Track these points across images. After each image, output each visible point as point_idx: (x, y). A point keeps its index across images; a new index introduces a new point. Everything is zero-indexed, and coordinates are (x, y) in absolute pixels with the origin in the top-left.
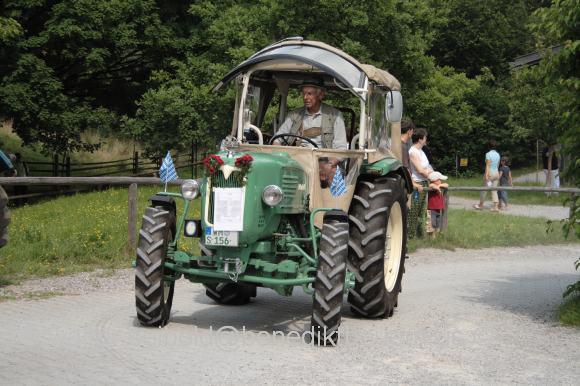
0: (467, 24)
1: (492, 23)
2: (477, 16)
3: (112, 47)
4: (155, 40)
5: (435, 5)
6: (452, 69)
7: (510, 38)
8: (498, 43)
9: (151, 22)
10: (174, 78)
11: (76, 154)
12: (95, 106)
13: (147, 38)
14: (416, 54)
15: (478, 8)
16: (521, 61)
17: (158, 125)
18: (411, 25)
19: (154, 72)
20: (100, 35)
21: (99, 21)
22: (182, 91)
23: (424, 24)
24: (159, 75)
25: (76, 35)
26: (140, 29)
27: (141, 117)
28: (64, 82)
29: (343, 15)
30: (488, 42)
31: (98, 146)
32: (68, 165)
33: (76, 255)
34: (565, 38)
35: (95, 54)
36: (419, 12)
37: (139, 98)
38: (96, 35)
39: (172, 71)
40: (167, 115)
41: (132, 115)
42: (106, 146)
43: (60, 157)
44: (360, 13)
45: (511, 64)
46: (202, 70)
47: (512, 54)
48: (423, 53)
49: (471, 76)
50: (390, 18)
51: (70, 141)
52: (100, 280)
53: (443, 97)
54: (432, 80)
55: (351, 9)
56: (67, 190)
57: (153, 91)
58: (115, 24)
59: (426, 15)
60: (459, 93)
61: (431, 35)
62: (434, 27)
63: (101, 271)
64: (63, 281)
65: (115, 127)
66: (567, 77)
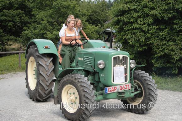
0: (95, 14)
1: (100, 14)
2: (97, 13)
3: (14, 22)
4: (24, 20)
5: (87, 10)
6: (92, 25)
7: (104, 17)
8: (102, 19)
9: (23, 16)
10: (29, 28)
11: (7, 47)
12: (11, 35)
13: (22, 20)
14: (83, 21)
15: (97, 11)
16: (107, 22)
17: (25, 39)
18: (82, 15)
19: (24, 27)
20: (11, 19)
21: (11, 16)
22: (31, 31)
23: (85, 15)
24: (25, 28)
25: (6, 20)
26: (20, 18)
27: (22, 38)
28: (3, 30)
29: (67, 13)
30: (100, 18)
31: (12, 44)
32: (5, 49)
33: (7, 69)
34: (114, 17)
35: (10, 24)
36: (84, 12)
37: (21, 33)
38: (10, 19)
39: (28, 27)
40: (27, 37)
41: (19, 37)
42: (14, 45)
43: (3, 47)
44: (70, 13)
45: (105, 23)
46: (35, 26)
47: (105, 21)
48: (85, 21)
49: (96, 26)
50: (77, 14)
51: (5, 44)
52: (13, 75)
53: (90, 31)
54: (87, 27)
55: (68, 12)
56: (5, 55)
57: (24, 32)
58: (15, 17)
59: (85, 13)
60: (93, 30)
61: (86, 17)
62: (87, 15)
63: (13, 73)
64: (4, 75)
65: (16, 40)
66: (115, 26)
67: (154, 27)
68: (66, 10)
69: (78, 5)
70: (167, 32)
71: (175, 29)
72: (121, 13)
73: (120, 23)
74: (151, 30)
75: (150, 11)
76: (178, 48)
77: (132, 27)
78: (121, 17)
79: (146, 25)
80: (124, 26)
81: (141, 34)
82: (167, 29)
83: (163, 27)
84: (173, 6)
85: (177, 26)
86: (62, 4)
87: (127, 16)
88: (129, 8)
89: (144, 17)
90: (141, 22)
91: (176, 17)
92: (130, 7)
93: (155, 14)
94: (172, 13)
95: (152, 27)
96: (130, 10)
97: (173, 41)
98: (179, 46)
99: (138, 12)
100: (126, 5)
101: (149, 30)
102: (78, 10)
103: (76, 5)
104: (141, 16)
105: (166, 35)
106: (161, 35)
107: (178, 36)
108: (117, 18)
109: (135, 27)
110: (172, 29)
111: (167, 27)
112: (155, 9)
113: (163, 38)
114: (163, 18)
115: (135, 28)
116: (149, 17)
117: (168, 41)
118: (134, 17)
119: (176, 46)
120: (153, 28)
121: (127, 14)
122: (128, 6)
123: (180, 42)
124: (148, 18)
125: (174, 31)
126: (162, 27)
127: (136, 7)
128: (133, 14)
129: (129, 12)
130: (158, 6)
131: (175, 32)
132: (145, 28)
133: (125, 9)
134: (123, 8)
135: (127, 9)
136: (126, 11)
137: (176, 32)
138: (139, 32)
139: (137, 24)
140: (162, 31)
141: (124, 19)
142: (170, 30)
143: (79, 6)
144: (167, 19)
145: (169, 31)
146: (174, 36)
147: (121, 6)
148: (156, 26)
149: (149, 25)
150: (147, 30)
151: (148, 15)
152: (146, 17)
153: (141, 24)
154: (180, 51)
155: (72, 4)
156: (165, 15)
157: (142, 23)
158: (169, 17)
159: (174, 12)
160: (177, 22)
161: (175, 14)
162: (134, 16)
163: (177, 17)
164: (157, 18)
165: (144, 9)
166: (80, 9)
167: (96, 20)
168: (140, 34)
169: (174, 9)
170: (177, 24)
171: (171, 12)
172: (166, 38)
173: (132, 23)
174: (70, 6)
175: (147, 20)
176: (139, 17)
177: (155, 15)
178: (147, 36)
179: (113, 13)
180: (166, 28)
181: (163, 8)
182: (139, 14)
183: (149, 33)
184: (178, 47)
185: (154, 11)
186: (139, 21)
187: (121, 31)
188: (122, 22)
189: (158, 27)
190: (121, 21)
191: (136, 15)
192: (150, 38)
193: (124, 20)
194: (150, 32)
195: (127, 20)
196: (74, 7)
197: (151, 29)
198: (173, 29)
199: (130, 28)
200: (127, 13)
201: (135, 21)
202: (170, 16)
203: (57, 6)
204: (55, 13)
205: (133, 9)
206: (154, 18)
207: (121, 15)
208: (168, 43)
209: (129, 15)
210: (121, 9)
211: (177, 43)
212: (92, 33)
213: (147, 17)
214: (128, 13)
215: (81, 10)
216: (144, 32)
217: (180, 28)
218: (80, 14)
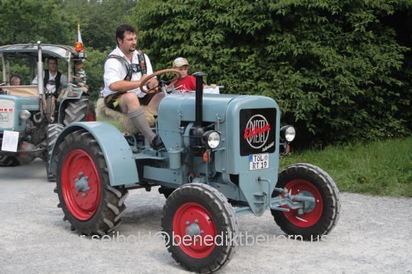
67: (225, 50)
68: (31, 16)
69: (60, 5)
70: (254, 60)
71: (270, 54)
72: (155, 22)
73: (152, 42)
74: (219, 58)
75: (217, 17)
76: (277, 95)
77: (180, 51)
78: (153, 29)
79: (209, 47)
80: (162, 49)
81: (199, 67)
82: (253, 55)
83: (246, 51)
84: (265, 4)
85: (274, 48)
86: (23, 3)
87: (168, 27)
88: (170, 10)
89: (203, 30)
90: (199, 39)
91: (272, 27)
92: (172, 7)
93: (227, 22)
94: (263, 19)
95: (221, 51)
96: (172, 15)
97: (267, 80)
98: (279, 91)
99: (191, 18)
100: (164, 4)
101: (216, 56)
102: (60, 16)
103: (55, 5)
104: (197, 26)
105: (252, 67)
106: (242, 67)
107: (277, 70)
108: (145, 32)
109: (185, 51)
110: (264, 54)
111: (253, 49)
112: (226, 12)
113: (247, 74)
114: (244, 32)
115: (186, 53)
116: (215, 28)
117: (258, 79)
118: (183, 30)
119: (273, 90)
120: (223, 52)
121: (168, 24)
122: (169, 5)
123: (281, 82)
124: (212, 31)
125: (269, 59)
126: (242, 50)
127: (185, 7)
128: (181, 23)
129: (172, 20)
130: (232, 4)
131: (270, 61)
132: (207, 53)
133: (163, 13)
134: (158, 10)
135: (167, 12)
136: (165, 17)
137: (274, 61)
138: (194, 62)
139: (190, 45)
140: (244, 59)
141: (161, 33)
142: (259, 56)
143: (62, 8)
144: (252, 33)
145: (259, 59)
146: (269, 69)
147: (154, 6)
148: (231, 48)
149: (215, 46)
150: (211, 58)
151: (212, 25)
152: (207, 29)
153: (197, 45)
154: (282, 101)
155: (45, 4)
156: (249, 25)
157: (200, 42)
158: (257, 28)
159: (268, 18)
160: (275, 39)
161: (270, 21)
162: (182, 26)
163: (274, 29)
164: (231, 31)
165: (204, 11)
166: (64, 13)
167: (102, 39)
168: (197, 66)
169: (266, 11)
170: (273, 43)
171: (261, 16)
172: (252, 73)
173: (179, 42)
174: (41, 6)
175: (210, 36)
176: (194, 29)
177: (227, 24)
178: (213, 70)
179: (137, 20)
180: (252, 53)
181: (244, 9)
182: (194, 23)
183: (216, 64)
184: (277, 92)
185: (226, 15)
186: (193, 37)
187: (157, 60)
188: (158, 41)
189: (234, 50)
190: (156, 38)
191: (186, 25)
192: (218, 75)
193: (161, 37)
194: (217, 61)
195: (168, 36)
196: (50, 9)
197: (220, 54)
198: (266, 54)
199: (176, 53)
200: (166, 22)
201: (185, 38)
202: (258, 25)
203: (11, 9)
204: (7, 23)
205: (179, 13)
206: (226, 32)
207: (153, 26)
208: (257, 85)
209: (172, 25)
210: (155, 13)
211: (275, 83)
212: (93, 66)
213: (212, 29)
214: (170, 22)
215: (66, 17)
216: (204, 61)
217: (281, 52)
218: (65, 26)
